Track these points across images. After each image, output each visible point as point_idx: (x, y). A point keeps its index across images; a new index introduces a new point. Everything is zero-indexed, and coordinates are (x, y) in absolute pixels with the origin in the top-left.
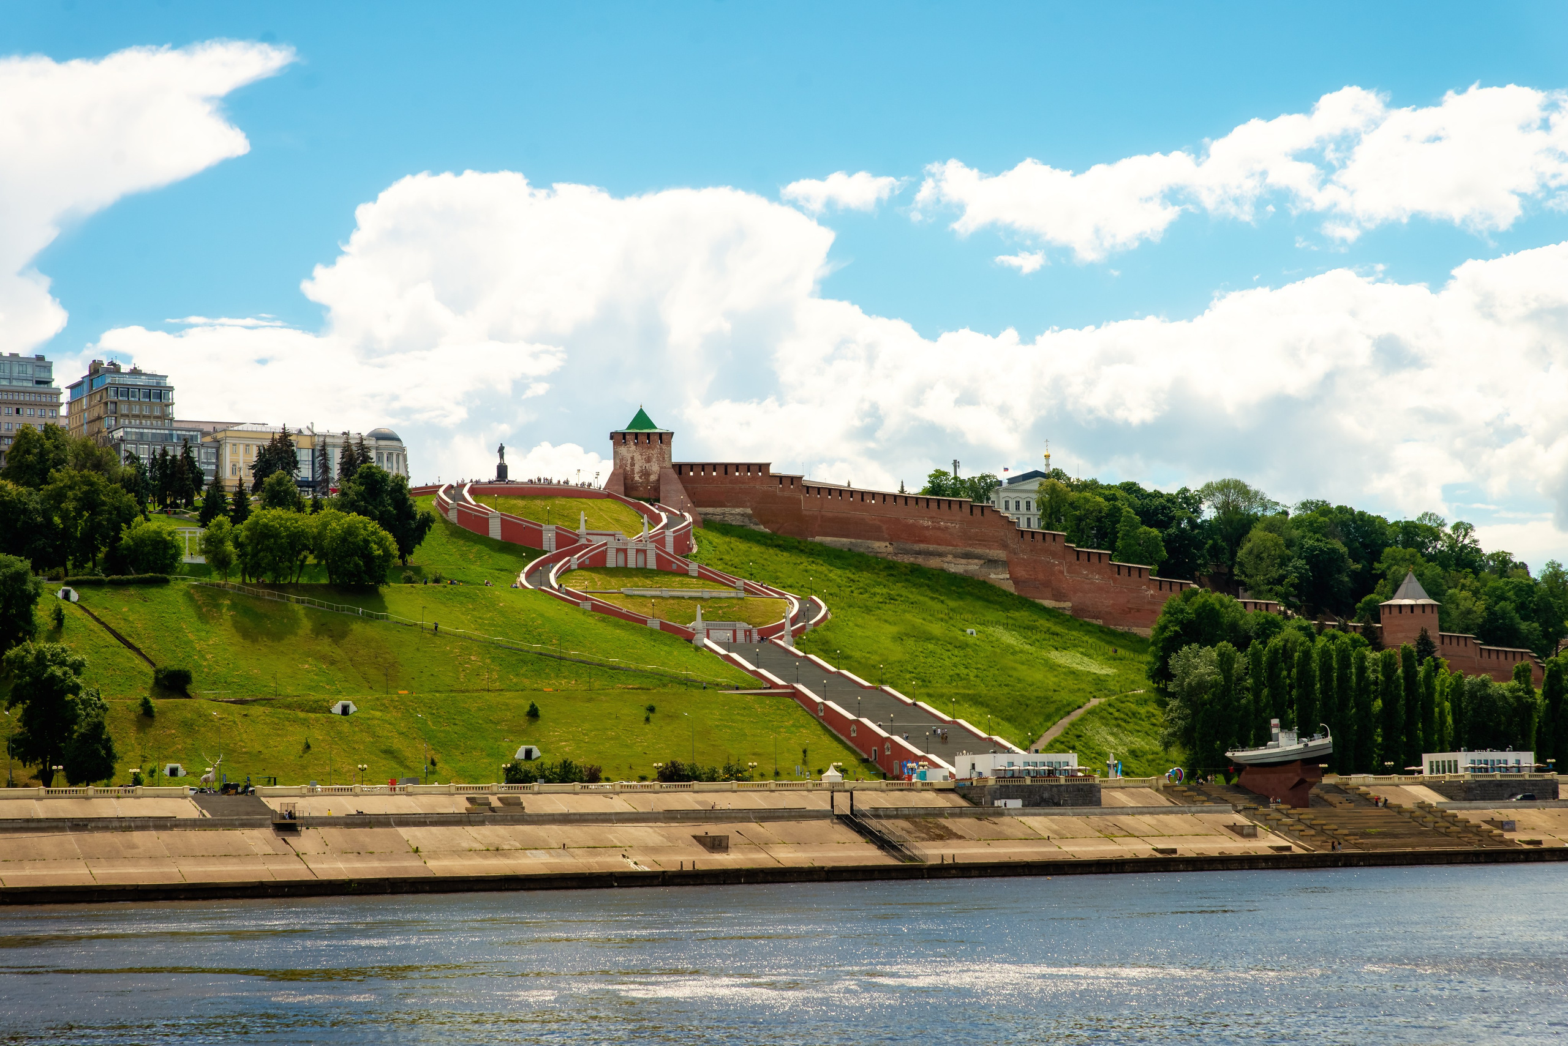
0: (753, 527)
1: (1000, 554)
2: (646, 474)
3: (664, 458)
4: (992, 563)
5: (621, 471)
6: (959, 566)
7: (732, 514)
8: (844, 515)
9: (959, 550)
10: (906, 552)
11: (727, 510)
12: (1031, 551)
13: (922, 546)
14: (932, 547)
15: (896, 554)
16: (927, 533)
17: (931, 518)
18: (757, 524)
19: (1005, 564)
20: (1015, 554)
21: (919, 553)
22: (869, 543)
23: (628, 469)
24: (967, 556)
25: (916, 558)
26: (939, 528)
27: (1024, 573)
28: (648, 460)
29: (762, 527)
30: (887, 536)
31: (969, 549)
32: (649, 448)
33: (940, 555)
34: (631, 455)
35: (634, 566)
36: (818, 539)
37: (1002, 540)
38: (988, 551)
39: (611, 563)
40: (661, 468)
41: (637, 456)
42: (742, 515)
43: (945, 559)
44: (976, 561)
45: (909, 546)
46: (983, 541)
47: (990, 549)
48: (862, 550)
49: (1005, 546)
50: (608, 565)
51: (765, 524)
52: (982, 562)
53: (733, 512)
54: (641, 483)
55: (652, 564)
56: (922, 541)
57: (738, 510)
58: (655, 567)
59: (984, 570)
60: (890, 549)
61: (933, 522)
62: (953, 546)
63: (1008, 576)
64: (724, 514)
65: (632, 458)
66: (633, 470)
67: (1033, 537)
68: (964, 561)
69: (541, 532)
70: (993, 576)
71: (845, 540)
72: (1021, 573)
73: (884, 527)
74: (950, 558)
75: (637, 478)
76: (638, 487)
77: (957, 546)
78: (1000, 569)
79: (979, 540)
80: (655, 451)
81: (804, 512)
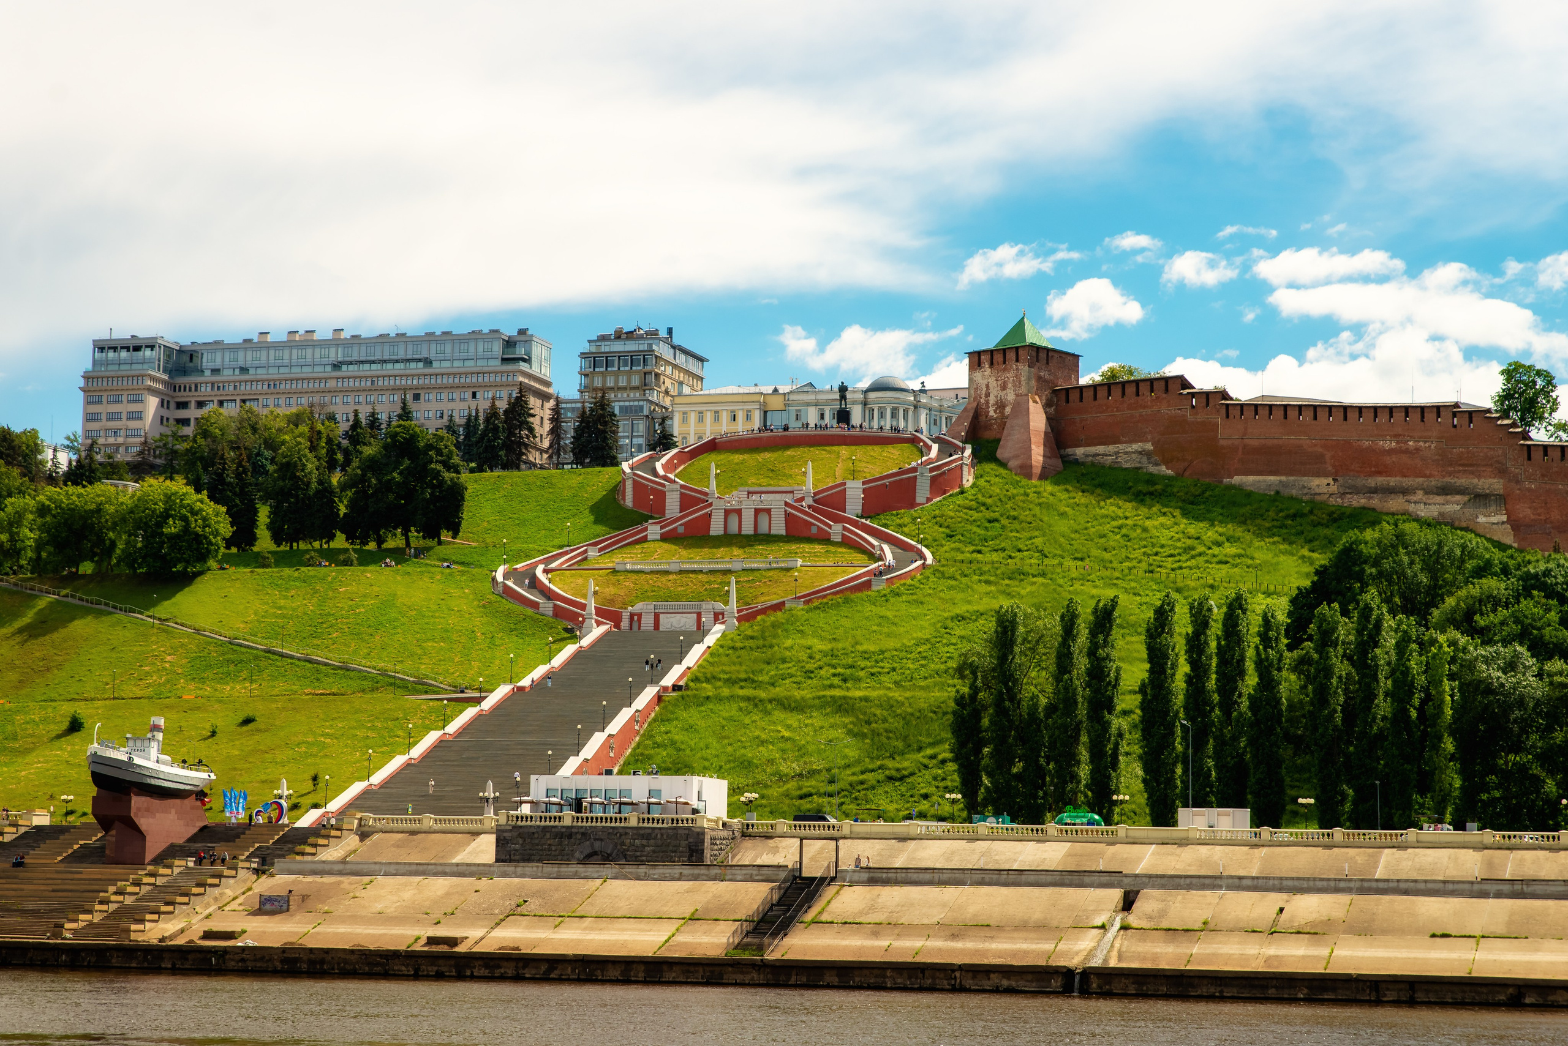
0: (1152, 469)
1: (1493, 484)
2: (1001, 405)
3: (1020, 382)
4: (1481, 498)
5: (975, 405)
6: (1432, 507)
7: (1126, 453)
8: (1275, 442)
9: (1433, 482)
10: (1356, 491)
11: (1121, 447)
12: (1543, 476)
13: (1380, 480)
14: (1393, 481)
15: (1343, 495)
16: (1388, 460)
17: (1396, 436)
18: (1157, 465)
19: (1502, 500)
20: (1518, 482)
21: (1374, 491)
22: (1306, 480)
23: (982, 401)
24: (1445, 491)
25: (1371, 498)
26: (1407, 451)
27: (1529, 512)
28: (1004, 387)
29: (1164, 468)
30: (1330, 468)
31: (1448, 479)
32: (1004, 370)
33: (1405, 491)
34: (985, 382)
35: (752, 532)
36: (1237, 480)
37: (1498, 462)
38: (1475, 481)
39: (716, 528)
40: (1017, 395)
41: (993, 383)
42: (1140, 453)
43: (1413, 498)
44: (1458, 497)
45: (1360, 482)
46: (1470, 465)
47: (1479, 477)
48: (1294, 492)
49: (1502, 472)
50: (712, 533)
51: (1167, 462)
52: (1466, 498)
53: (1130, 449)
54: (995, 419)
55: (779, 527)
56: (1379, 473)
57: (1135, 447)
58: (784, 533)
59: (1468, 512)
60: (1334, 488)
61: (1398, 443)
62: (1425, 476)
63: (1504, 518)
64: (1117, 453)
65: (987, 386)
66: (987, 402)
67: (1546, 454)
68: (1439, 499)
69: (664, 493)
70: (1482, 519)
71: (1272, 478)
72: (1525, 511)
73: (1328, 455)
74: (1420, 495)
75: (992, 413)
76: (992, 424)
77: (1430, 476)
78: (1493, 508)
79: (1463, 465)
80: (1011, 374)
81: (1222, 442)
